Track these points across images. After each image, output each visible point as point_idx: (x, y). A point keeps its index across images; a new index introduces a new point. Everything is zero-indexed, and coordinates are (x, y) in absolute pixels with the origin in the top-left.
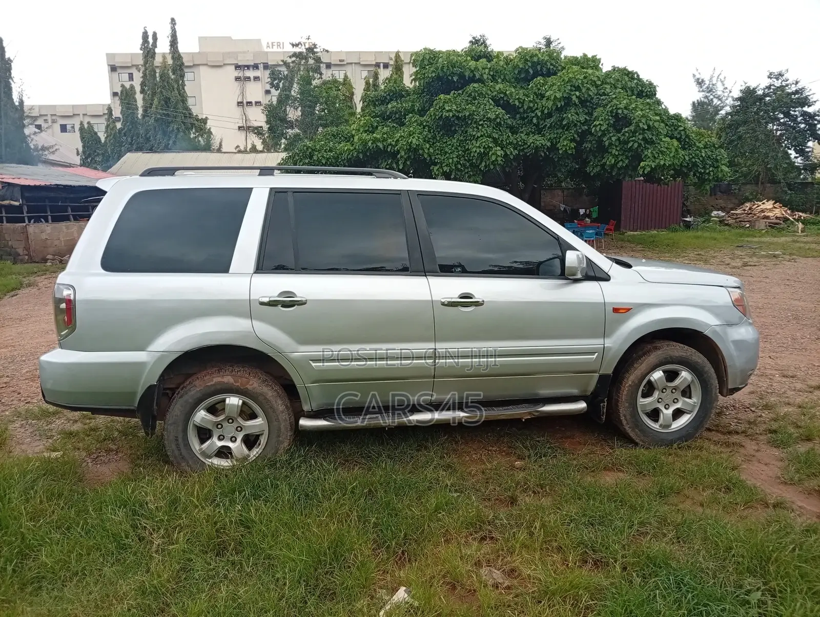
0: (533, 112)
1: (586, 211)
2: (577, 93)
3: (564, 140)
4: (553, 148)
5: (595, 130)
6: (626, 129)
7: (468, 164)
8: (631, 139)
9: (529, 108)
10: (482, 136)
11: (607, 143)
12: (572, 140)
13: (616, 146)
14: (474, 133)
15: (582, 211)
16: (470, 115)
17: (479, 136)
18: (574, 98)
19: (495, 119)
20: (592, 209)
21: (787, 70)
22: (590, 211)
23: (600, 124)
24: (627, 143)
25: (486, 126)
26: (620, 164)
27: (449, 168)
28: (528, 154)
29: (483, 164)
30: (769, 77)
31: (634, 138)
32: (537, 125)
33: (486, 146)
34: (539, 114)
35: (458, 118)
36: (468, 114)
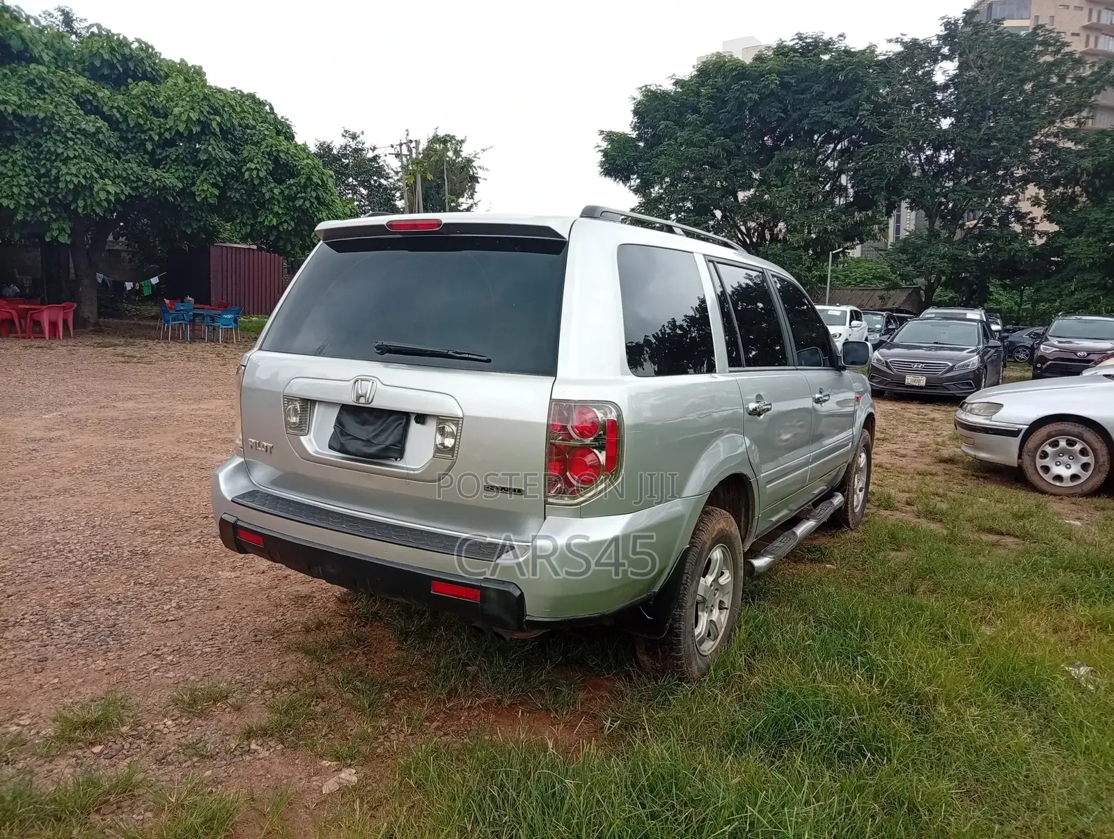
0: (144, 132)
1: (134, 285)
2: (218, 118)
3: (202, 182)
4: (186, 193)
5: (251, 175)
6: (292, 181)
7: (47, 200)
8: (299, 195)
9: (138, 125)
10: (75, 157)
11: (267, 196)
12: (215, 185)
13: (279, 202)
14: (60, 151)
15: (129, 286)
16: (46, 118)
17: (72, 156)
18: (214, 124)
19: (94, 134)
20: (142, 283)
21: (363, 132)
22: (140, 286)
23: (256, 168)
24: (295, 198)
25: (80, 142)
26: (285, 226)
27: (13, 202)
28: (146, 197)
29: (81, 203)
30: (343, 136)
31: (303, 195)
32: (152, 153)
33: (88, 176)
34: (156, 138)
35: (19, 118)
36: (41, 115)
